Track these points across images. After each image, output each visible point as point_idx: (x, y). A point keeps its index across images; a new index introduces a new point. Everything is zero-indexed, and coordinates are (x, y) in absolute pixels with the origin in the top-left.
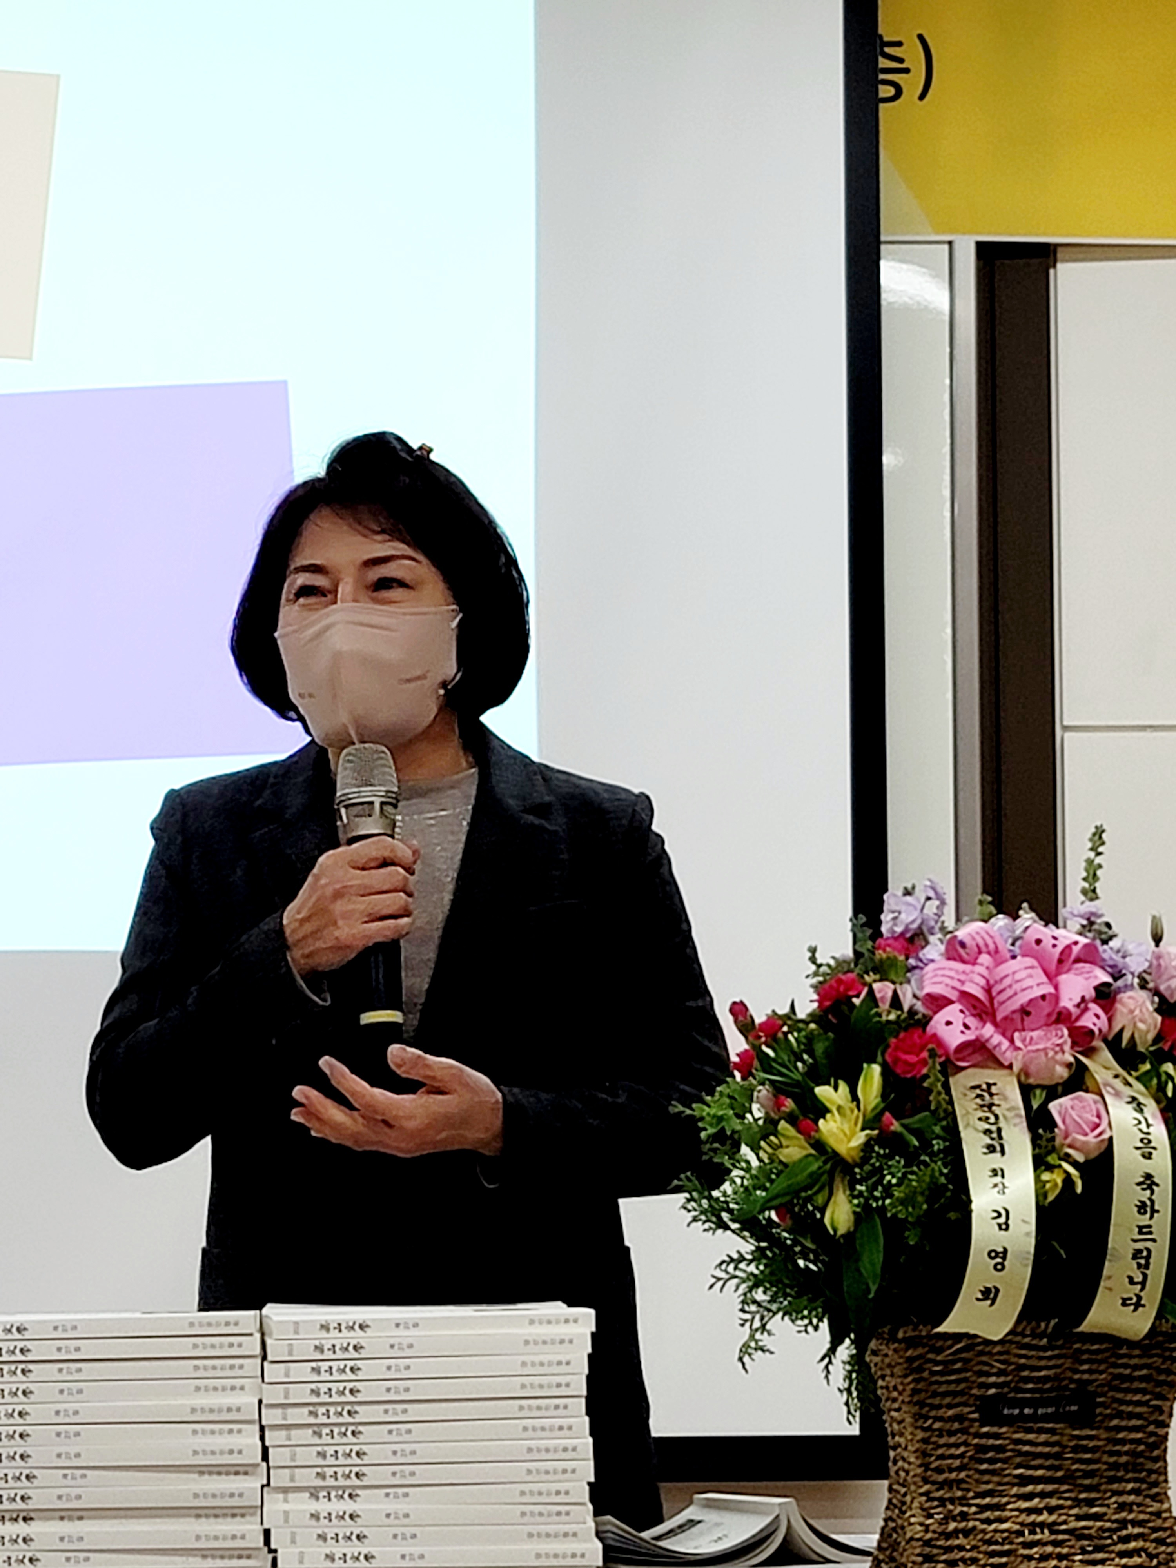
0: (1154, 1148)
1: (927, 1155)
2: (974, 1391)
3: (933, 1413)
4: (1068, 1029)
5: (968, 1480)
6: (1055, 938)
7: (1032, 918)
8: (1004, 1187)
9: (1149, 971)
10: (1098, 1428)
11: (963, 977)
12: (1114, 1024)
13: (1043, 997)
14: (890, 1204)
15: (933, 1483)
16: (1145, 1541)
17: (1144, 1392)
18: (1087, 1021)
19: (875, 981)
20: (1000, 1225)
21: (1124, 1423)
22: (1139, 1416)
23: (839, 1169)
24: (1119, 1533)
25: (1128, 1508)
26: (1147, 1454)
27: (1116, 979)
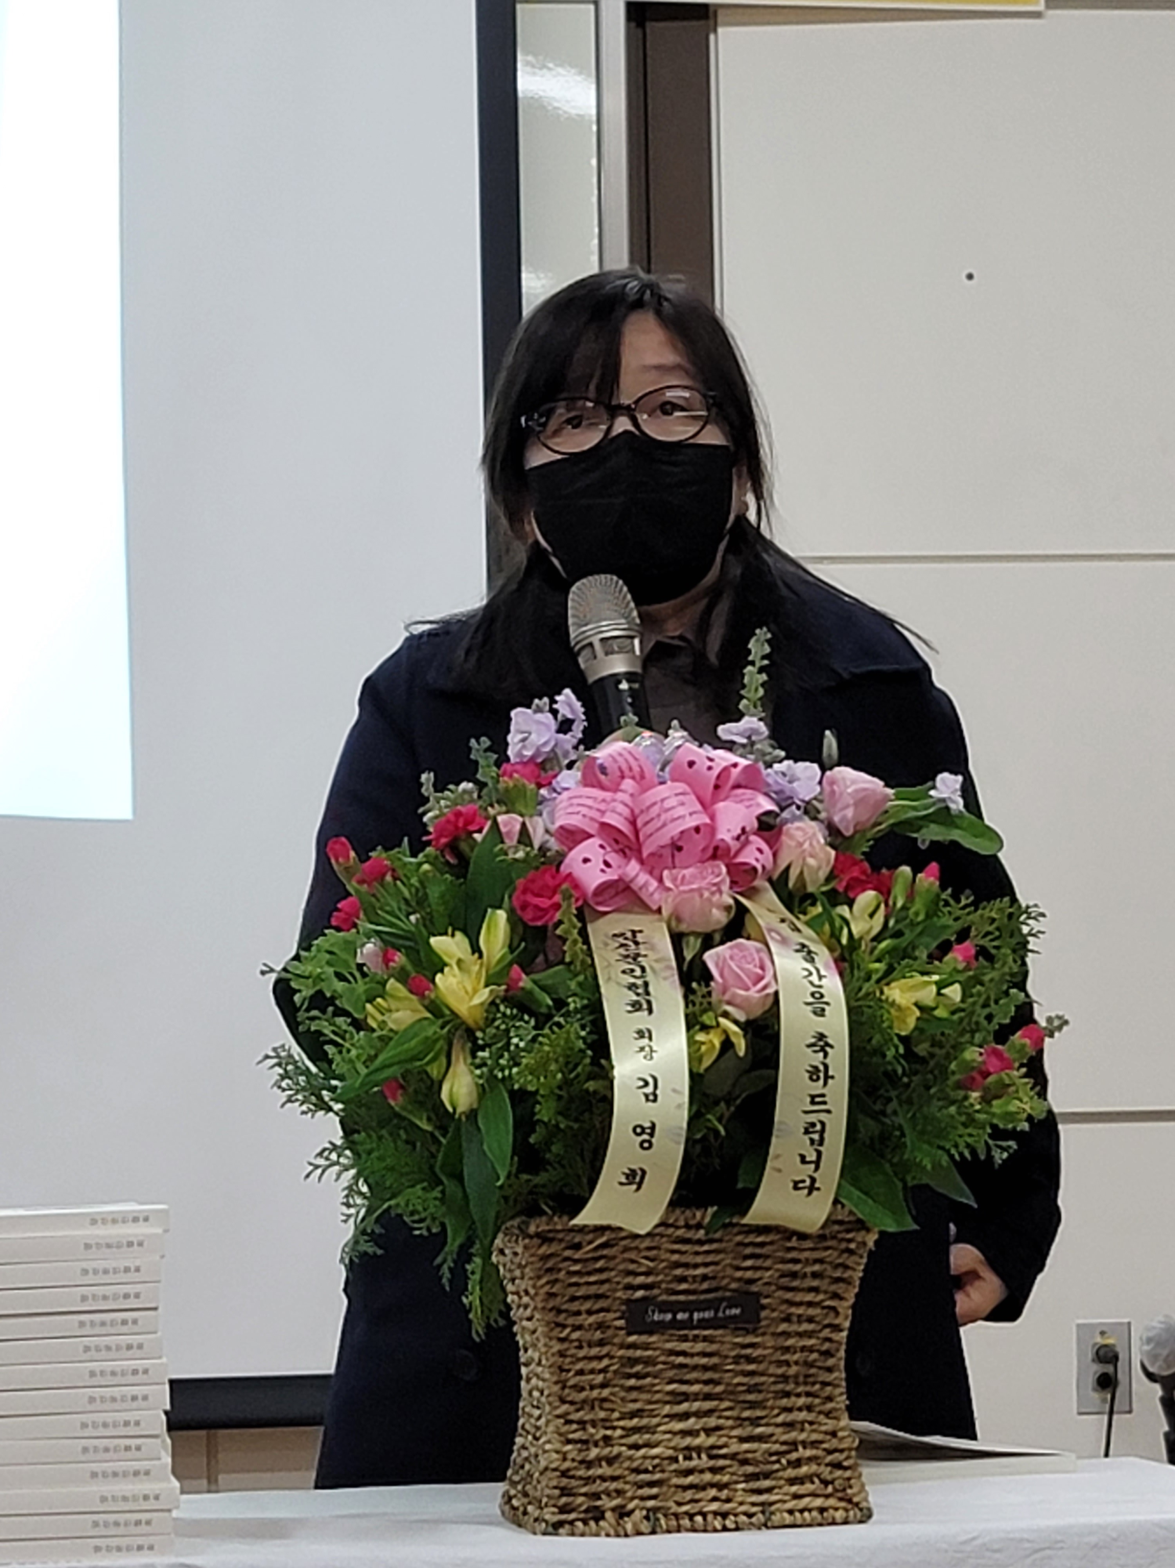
0: (827, 1003)
1: (562, 1016)
2: (619, 1294)
3: (570, 1321)
4: (727, 866)
5: (613, 1398)
6: (711, 760)
7: (683, 737)
8: (652, 1051)
9: (820, 797)
10: (764, 1334)
11: (602, 807)
12: (779, 861)
13: (697, 829)
14: (518, 1073)
15: (572, 1403)
16: (819, 1464)
17: (816, 1290)
18: (749, 857)
19: (500, 813)
20: (646, 1096)
21: (794, 1328)
22: (810, 1320)
23: (459, 1033)
24: (788, 1456)
25: (799, 1426)
26: (819, 1364)
27: (782, 809)
